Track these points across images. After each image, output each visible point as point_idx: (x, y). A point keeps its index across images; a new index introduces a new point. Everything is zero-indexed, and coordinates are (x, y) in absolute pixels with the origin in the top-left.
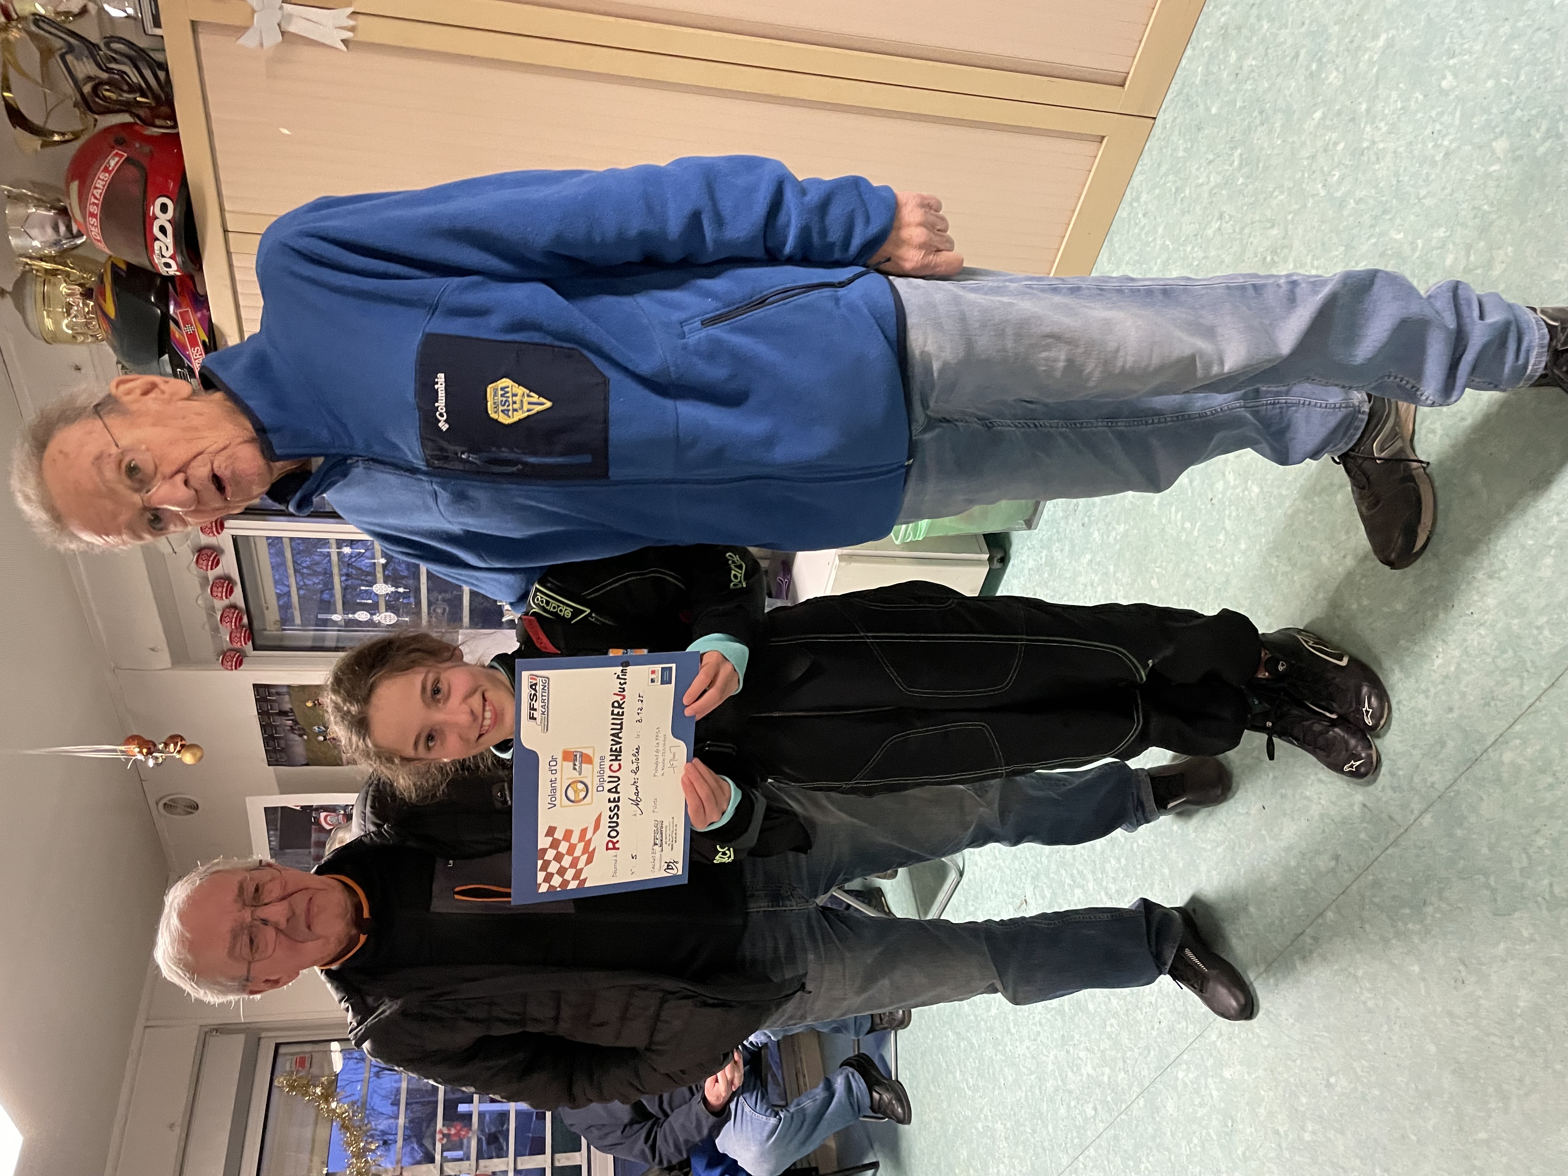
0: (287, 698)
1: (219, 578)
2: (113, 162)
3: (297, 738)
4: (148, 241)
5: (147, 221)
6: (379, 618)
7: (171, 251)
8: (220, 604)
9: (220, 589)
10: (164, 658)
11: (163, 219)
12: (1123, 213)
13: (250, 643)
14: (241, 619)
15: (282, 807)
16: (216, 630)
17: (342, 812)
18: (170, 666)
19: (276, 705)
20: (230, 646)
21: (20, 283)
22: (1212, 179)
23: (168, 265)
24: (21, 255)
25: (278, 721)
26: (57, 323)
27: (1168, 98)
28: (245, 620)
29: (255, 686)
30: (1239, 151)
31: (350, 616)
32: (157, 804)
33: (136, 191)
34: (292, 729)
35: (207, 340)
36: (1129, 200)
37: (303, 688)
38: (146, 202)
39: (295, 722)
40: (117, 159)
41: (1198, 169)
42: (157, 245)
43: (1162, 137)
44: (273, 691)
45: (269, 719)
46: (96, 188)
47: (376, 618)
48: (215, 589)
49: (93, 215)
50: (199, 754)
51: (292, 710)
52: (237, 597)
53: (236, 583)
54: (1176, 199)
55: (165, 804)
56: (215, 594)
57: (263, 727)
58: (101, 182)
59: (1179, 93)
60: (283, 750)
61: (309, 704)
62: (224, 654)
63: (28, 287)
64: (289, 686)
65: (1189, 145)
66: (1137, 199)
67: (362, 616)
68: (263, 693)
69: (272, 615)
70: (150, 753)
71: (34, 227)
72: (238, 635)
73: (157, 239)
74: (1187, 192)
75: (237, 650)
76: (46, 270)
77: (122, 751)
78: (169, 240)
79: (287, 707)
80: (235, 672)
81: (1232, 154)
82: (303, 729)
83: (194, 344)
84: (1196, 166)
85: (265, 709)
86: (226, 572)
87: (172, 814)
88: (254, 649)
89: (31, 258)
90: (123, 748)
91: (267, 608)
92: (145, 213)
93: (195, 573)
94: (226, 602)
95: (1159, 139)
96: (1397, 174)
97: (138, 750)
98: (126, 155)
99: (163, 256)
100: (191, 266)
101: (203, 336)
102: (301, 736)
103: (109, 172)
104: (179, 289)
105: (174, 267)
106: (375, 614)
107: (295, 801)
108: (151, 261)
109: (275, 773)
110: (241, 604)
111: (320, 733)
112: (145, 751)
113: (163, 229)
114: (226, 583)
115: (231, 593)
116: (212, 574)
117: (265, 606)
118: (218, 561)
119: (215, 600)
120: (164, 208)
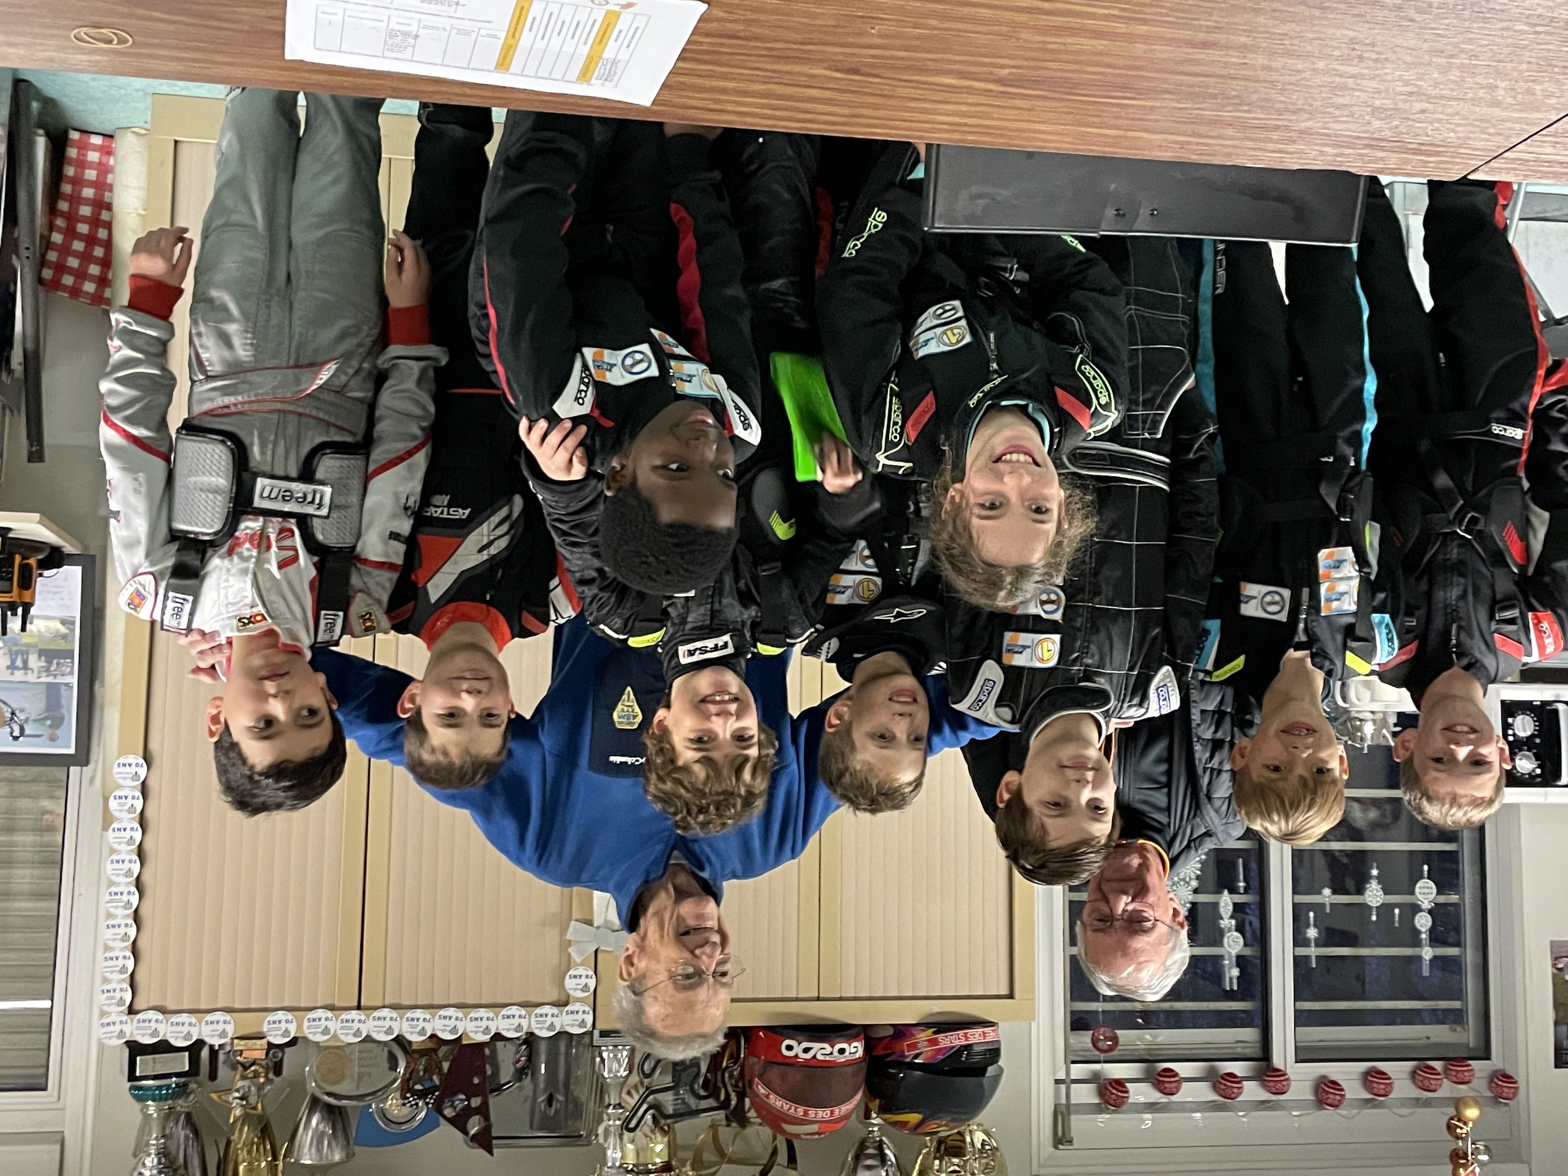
1: (1361, 1085)
2: (762, 1090)
4: (817, 1064)
5: (805, 1065)
6: (1426, 902)
7: (826, 1045)
8: (1405, 1089)
9: (1375, 1085)
11: (798, 1049)
13: (1470, 1062)
14: (1433, 1068)
20: (1482, 1087)
23: (845, 1051)
28: (1437, 1064)
31: (1424, 936)
35: (934, 1030)
40: (760, 1088)
42: (820, 1057)
46: (783, 1107)
47: (1426, 905)
48: (1379, 1091)
49: (806, 1114)
52: (1397, 1068)
53: (1373, 1067)
56: (1389, 1093)
58: (778, 1102)
62: (1495, 1096)
67: (1423, 922)
69: (1437, 1034)
73: (815, 1056)
75: (1490, 1081)
78: (816, 1046)
80: (1525, 1086)
83: (937, 1042)
86: (1356, 1076)
88: (1488, 1058)
91: (1428, 1038)
93: (1355, 1111)
94: (1402, 1083)
98: (756, 1080)
99: (831, 1053)
100: (854, 1033)
101: (929, 1033)
103: (769, 1094)
105: (844, 1045)
106: (1419, 906)
110: (1408, 1065)
113: (806, 1050)
114: (1372, 1079)
115: (1384, 1073)
116: (1354, 1090)
117: (1425, 1041)
118: (1334, 1083)
119: (1392, 1096)
120: (789, 1048)
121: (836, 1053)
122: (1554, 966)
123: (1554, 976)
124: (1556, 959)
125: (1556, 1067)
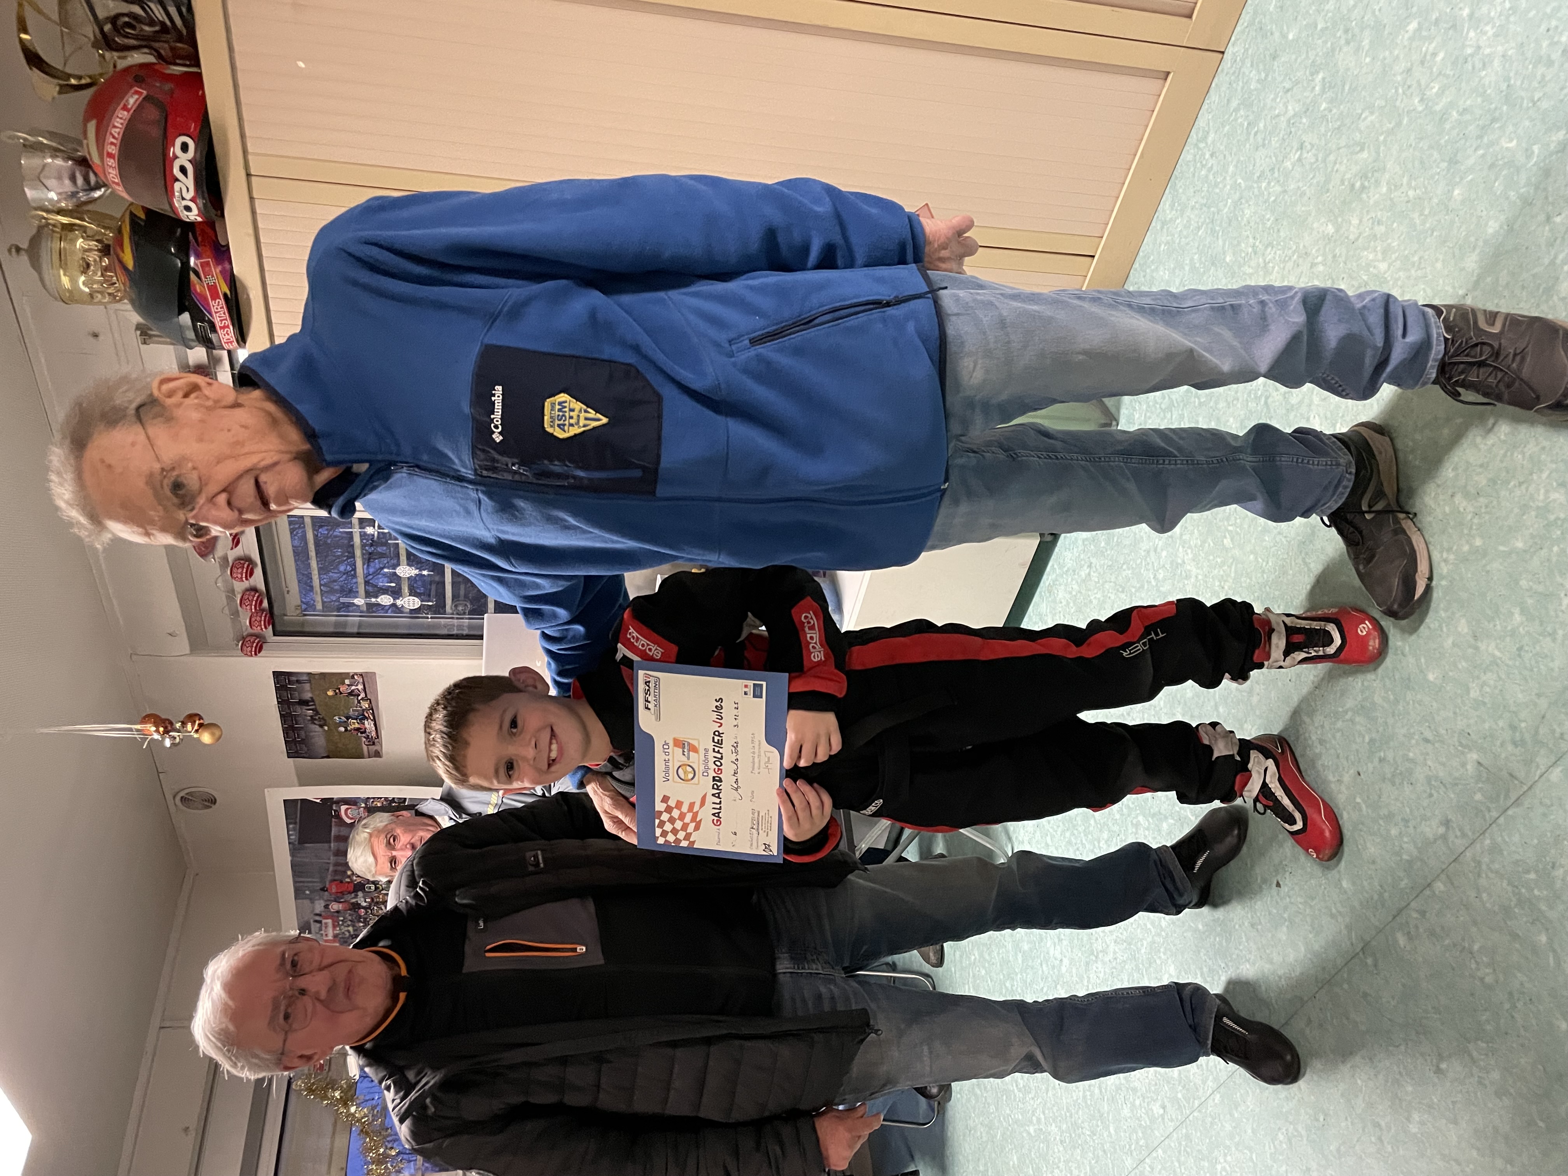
0: (307, 686)
1: (239, 559)
2: (132, 100)
3: (317, 728)
4: (168, 181)
5: (166, 162)
6: (402, 602)
7: (192, 193)
8: (240, 586)
9: (240, 570)
10: (183, 644)
11: (184, 159)
12: (1188, 155)
13: (270, 628)
14: (261, 602)
15: (302, 800)
16: (235, 614)
17: (363, 805)
18: (188, 652)
19: (296, 694)
20: (250, 631)
21: (35, 241)
22: (1290, 108)
23: (188, 209)
24: (36, 209)
25: (299, 710)
26: (73, 281)
27: (1238, 29)
28: (265, 604)
29: (276, 674)
30: (1321, 76)
31: (373, 600)
32: (174, 797)
33: (156, 132)
34: (313, 719)
35: (228, 293)
36: (1195, 141)
37: (323, 675)
38: (166, 142)
39: (316, 712)
40: (136, 97)
41: (1274, 100)
42: (177, 185)
43: (1232, 72)
44: (294, 679)
45: (289, 708)
46: (115, 127)
47: (399, 602)
48: (235, 570)
49: (110, 155)
50: (218, 733)
51: (312, 700)
52: (258, 579)
53: (256, 565)
54: (1249, 134)
55: (182, 798)
56: (234, 575)
57: (285, 717)
58: (119, 120)
59: (1251, 24)
60: (303, 741)
61: (330, 693)
62: (244, 639)
63: (43, 244)
64: (309, 674)
65: (1263, 75)
66: (1204, 139)
67: (385, 600)
68: (283, 680)
69: (293, 597)
70: (166, 732)
71: (49, 178)
72: (258, 618)
73: (177, 180)
74: (1261, 125)
75: (257, 636)
76: (63, 225)
77: (138, 730)
78: (190, 181)
79: (308, 696)
80: (254, 659)
81: (1313, 80)
82: (324, 720)
83: (215, 296)
84: (1272, 96)
85: (285, 698)
86: (247, 552)
87: (189, 807)
88: (275, 635)
89: (48, 211)
90: (138, 727)
91: (288, 592)
92: (165, 153)
94: (246, 584)
95: (1227, 74)
96: (1507, 79)
97: (154, 729)
98: (145, 92)
99: (183, 199)
100: (213, 212)
101: (224, 288)
102: (321, 726)
103: (128, 110)
104: (200, 239)
105: (195, 211)
106: (399, 598)
107: (315, 793)
108: (171, 205)
109: (295, 766)
110: (262, 586)
111: (340, 724)
112: (161, 729)
113: (183, 170)
114: (246, 564)
115: (251, 576)
116: (233, 555)
117: (285, 590)
118: (239, 543)
119: (234, 582)
120: (185, 147)
121: (184, 203)
122: (356, 674)
123: (348, 674)
124: (361, 675)
125: (274, 673)
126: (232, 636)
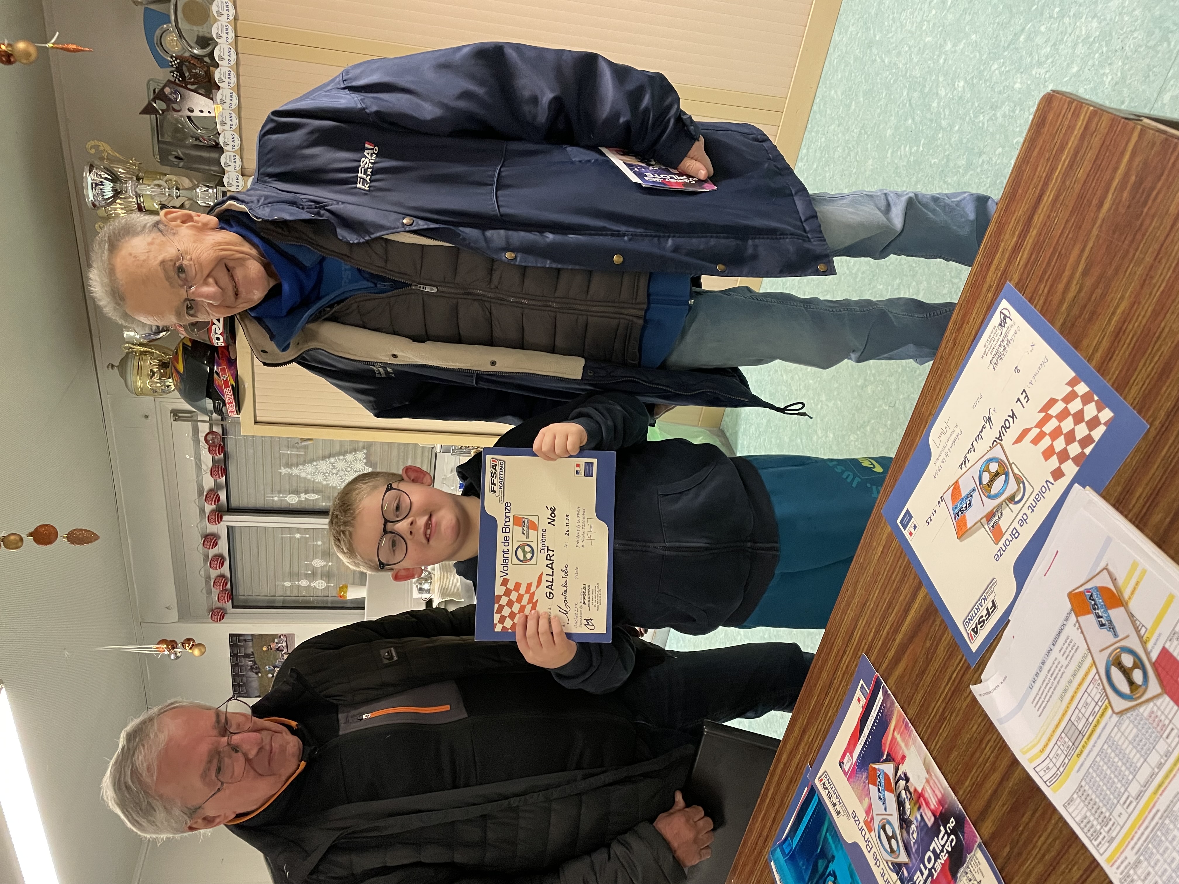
0: (250, 644)
1: (215, 556)
3: (254, 675)
6: (315, 584)
8: (214, 573)
9: (216, 561)
10: (174, 615)
13: (230, 601)
14: (226, 584)
16: (209, 593)
18: (177, 620)
19: (243, 650)
20: (217, 605)
21: (124, 361)
23: (218, 339)
24: (127, 343)
25: (243, 661)
26: (143, 382)
28: (229, 586)
29: (231, 635)
31: (296, 583)
34: (252, 668)
35: (234, 384)
37: (261, 636)
39: (255, 662)
42: (214, 328)
44: (242, 638)
45: (237, 660)
47: (313, 584)
48: (213, 562)
50: (202, 650)
51: (253, 653)
52: (225, 569)
53: (226, 559)
56: (212, 566)
57: (233, 666)
60: (244, 685)
61: (265, 649)
62: (213, 611)
63: (129, 362)
64: (252, 635)
67: (304, 583)
68: (235, 640)
72: (223, 596)
73: (214, 324)
75: (221, 609)
76: (141, 352)
77: (155, 648)
78: (221, 325)
79: (250, 651)
80: (219, 624)
82: (259, 668)
83: (227, 386)
85: (236, 652)
86: (221, 551)
88: (233, 608)
89: (133, 344)
90: (156, 646)
93: (201, 552)
94: (218, 572)
99: (216, 334)
100: (230, 341)
101: (232, 382)
102: (257, 673)
104: (220, 356)
105: (222, 340)
106: (312, 581)
108: (209, 337)
110: (228, 574)
111: (270, 671)
114: (219, 559)
115: (222, 566)
116: (212, 552)
117: (242, 578)
118: (217, 544)
122: (282, 635)
123: (277, 635)
125: (230, 634)
126: (206, 608)
